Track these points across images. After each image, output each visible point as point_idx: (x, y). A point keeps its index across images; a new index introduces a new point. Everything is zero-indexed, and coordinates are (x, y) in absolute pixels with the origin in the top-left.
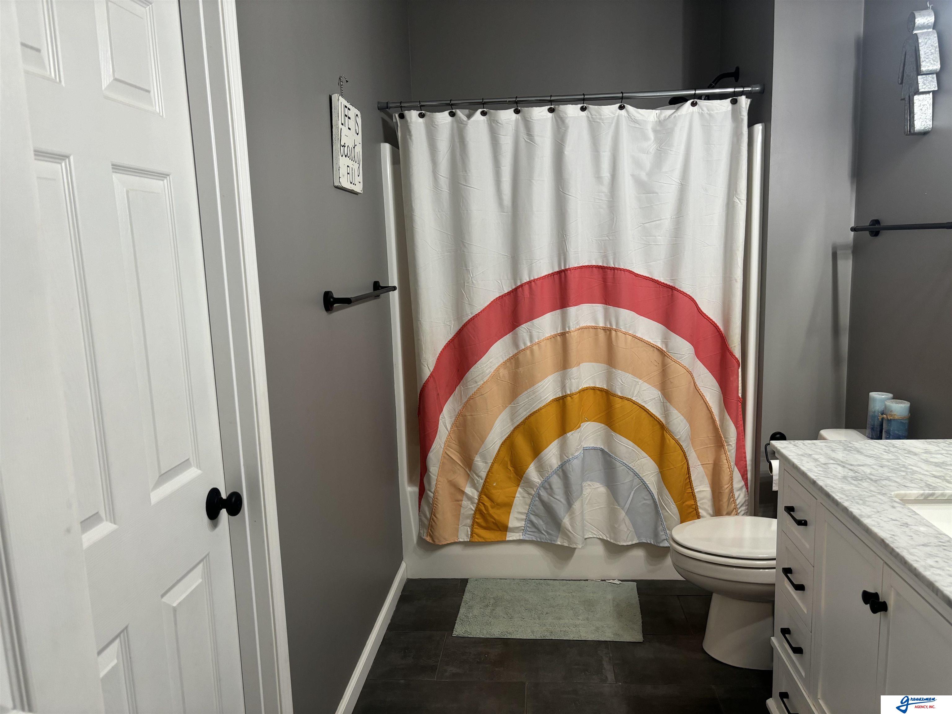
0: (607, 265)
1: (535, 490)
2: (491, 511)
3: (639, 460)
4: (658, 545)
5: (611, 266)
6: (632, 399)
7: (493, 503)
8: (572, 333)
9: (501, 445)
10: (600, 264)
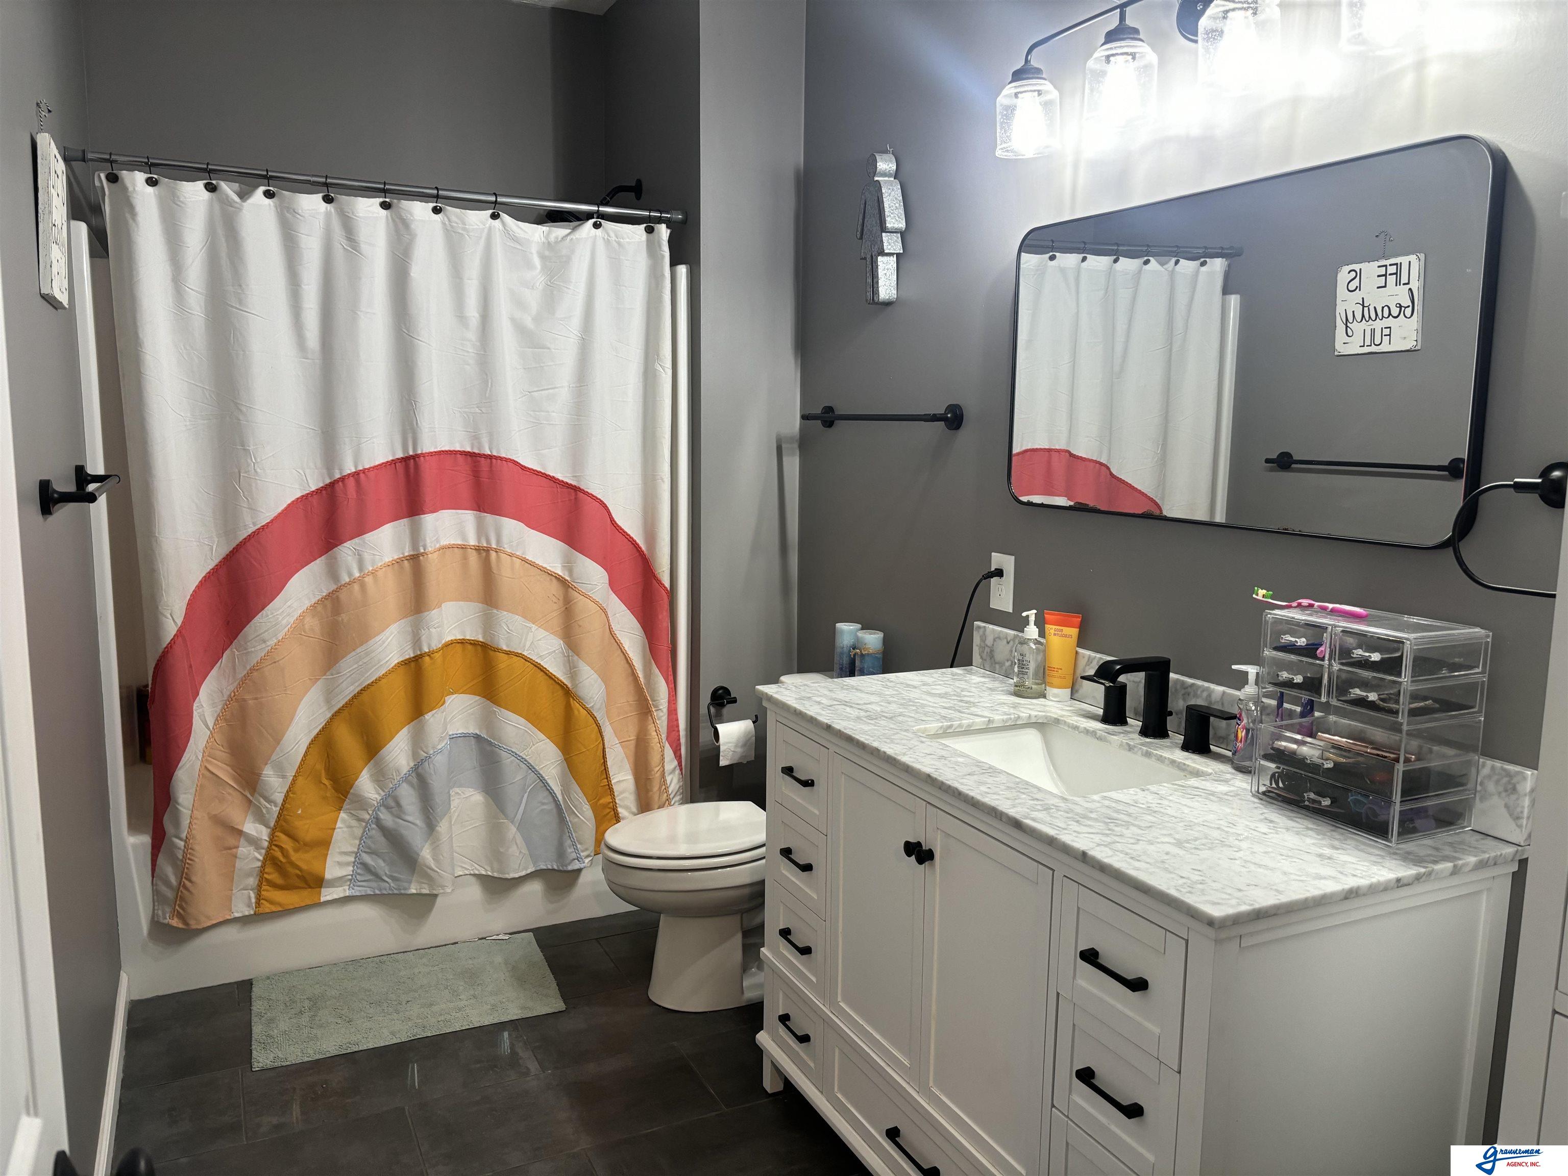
0: (480, 451)
1: (370, 812)
2: (294, 857)
3: (534, 745)
4: (565, 868)
5: (486, 453)
6: (523, 653)
7: (297, 844)
8: (430, 556)
9: (310, 744)
10: (468, 449)
